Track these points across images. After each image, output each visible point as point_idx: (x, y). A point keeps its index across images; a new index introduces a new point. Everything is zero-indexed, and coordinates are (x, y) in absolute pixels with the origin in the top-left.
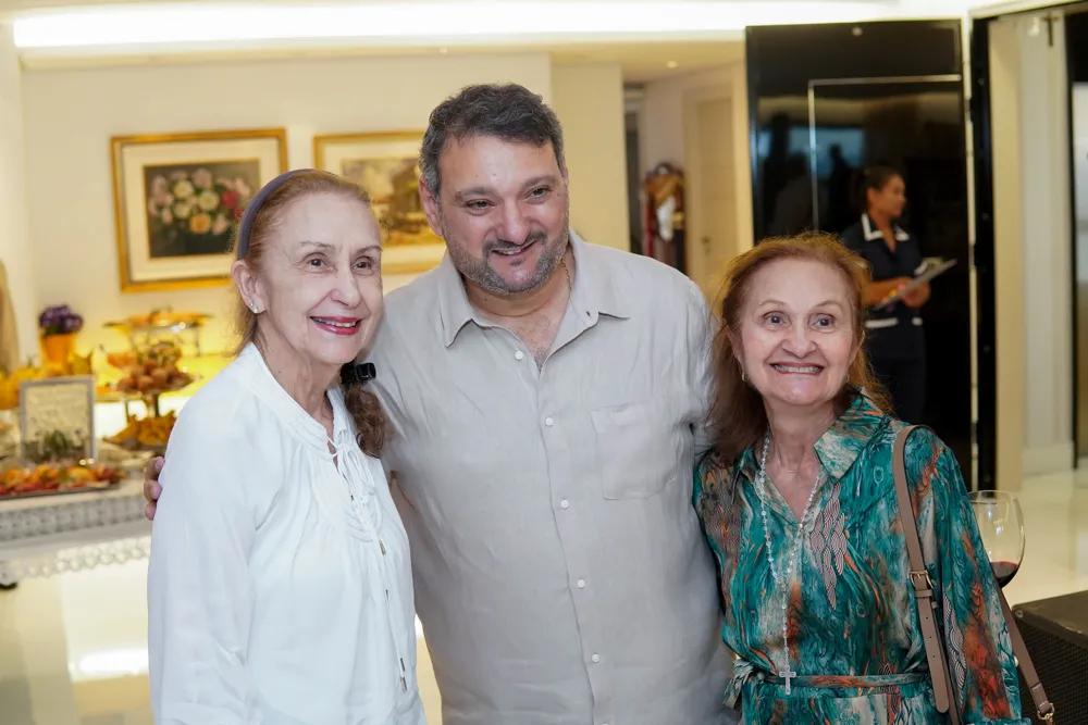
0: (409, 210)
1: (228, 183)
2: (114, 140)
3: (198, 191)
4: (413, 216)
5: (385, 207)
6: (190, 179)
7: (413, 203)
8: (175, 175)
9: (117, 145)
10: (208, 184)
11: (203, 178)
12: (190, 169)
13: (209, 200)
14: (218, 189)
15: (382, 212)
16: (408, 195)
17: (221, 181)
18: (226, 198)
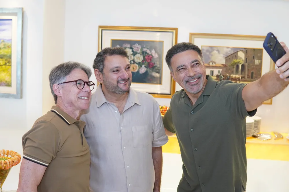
0: (232, 73)
1: (148, 51)
2: (100, 27)
3: (134, 54)
4: (233, 76)
5: (221, 70)
6: (131, 48)
7: (235, 69)
8: (125, 45)
9: (100, 30)
10: (139, 51)
11: (137, 48)
12: (132, 43)
13: (139, 58)
14: (143, 53)
15: (219, 72)
16: (233, 65)
17: (145, 50)
18: (146, 57)
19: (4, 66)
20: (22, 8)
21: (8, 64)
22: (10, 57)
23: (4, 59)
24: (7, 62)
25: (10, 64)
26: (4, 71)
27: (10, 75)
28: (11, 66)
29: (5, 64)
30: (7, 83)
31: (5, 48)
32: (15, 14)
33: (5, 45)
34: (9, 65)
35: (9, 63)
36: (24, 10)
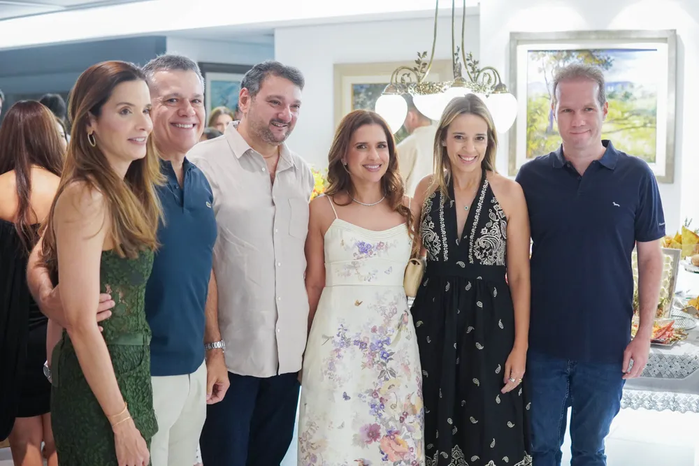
19: (642, 129)
20: (675, 31)
21: (649, 125)
22: (654, 113)
23: (642, 117)
24: (647, 121)
25: (653, 125)
26: (642, 137)
27: (655, 144)
28: (655, 128)
29: (645, 125)
30: (648, 157)
31: (643, 97)
32: (665, 40)
33: (643, 93)
34: (651, 127)
35: (651, 122)
36: (678, 33)
